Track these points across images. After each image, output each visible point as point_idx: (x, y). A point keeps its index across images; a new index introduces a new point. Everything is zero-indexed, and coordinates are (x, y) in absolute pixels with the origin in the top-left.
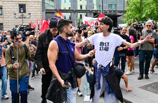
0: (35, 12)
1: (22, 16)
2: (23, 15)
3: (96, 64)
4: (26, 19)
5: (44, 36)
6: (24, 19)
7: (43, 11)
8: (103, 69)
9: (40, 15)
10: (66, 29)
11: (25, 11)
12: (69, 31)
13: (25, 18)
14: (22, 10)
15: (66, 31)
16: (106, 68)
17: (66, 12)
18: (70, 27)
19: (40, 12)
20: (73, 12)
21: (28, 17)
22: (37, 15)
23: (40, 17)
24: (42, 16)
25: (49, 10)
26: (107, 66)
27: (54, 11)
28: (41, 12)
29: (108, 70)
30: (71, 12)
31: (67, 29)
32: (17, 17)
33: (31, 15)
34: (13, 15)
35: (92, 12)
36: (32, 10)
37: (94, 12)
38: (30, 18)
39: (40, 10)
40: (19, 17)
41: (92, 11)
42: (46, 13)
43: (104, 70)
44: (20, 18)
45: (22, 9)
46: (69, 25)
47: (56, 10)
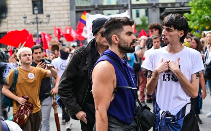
0: (58, 12)
1: (37, 20)
2: (37, 18)
3: (157, 110)
4: (42, 25)
5: (84, 53)
6: (39, 25)
7: (71, 9)
8: (170, 119)
9: (66, 16)
10: (116, 36)
11: (41, 11)
12: (123, 40)
13: (41, 23)
14: (36, 10)
15: (117, 41)
16: (176, 118)
17: (110, 8)
18: (125, 32)
19: (66, 12)
20: (122, 8)
21: (45, 21)
22: (62, 16)
23: (67, 20)
24: (71, 17)
25: (81, 7)
26: (178, 114)
27: (90, 9)
28: (69, 12)
29: (181, 123)
30: (119, 8)
31: (118, 36)
32: (28, 21)
33: (51, 17)
34: (22, 18)
35: (157, 6)
36: (53, 9)
37: (161, 6)
38: (49, 22)
39: (66, 8)
40: (31, 22)
41: (157, 4)
42: (77, 12)
43: (173, 121)
44: (33, 23)
45: (36, 8)
46: (123, 29)
47: (93, 7)
